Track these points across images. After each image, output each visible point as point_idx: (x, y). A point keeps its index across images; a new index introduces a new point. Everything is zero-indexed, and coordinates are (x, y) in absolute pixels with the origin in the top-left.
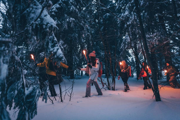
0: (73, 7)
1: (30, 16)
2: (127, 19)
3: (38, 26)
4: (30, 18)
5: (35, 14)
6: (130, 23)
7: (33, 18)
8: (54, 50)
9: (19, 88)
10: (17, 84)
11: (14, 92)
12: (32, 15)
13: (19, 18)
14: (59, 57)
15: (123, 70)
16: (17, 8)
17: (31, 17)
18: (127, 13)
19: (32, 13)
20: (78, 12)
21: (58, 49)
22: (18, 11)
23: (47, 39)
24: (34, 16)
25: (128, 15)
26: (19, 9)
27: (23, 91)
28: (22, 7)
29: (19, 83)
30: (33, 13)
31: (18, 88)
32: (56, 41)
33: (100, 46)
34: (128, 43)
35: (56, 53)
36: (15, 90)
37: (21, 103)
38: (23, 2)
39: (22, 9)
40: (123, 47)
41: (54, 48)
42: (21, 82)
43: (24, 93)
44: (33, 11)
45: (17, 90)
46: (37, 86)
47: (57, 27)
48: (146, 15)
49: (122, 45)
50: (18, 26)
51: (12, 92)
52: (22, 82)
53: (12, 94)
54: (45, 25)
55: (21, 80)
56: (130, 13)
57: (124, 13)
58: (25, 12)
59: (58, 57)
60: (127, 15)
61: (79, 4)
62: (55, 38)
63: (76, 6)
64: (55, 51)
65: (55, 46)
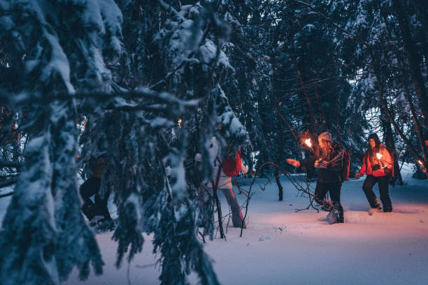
0: (230, 16)
1: (171, 45)
2: (364, 33)
3: (191, 68)
4: (172, 51)
5: (180, 41)
6: (374, 43)
7: (177, 50)
8: (223, 119)
9: (164, 206)
10: (158, 199)
11: (156, 216)
12: (175, 44)
13: (143, 51)
14: (237, 136)
15: (320, 162)
16: (135, 30)
17: (172, 49)
18: (361, 19)
19: (174, 39)
20: (239, 27)
21: (231, 118)
22: (137, 36)
23: (209, 96)
24: (179, 46)
25: (364, 24)
26: (140, 32)
27: (170, 214)
28: (146, 27)
29: (162, 196)
30: (176, 38)
31: (161, 207)
32: (225, 99)
33: (290, 105)
34: (367, 93)
35: (228, 126)
36: (157, 211)
37: (168, 241)
38: (147, 17)
39: (146, 30)
40: (352, 105)
41: (224, 114)
42: (166, 195)
43: (174, 218)
44: (175, 35)
45: (161, 211)
46: (196, 203)
47: (232, 68)
48: (415, 20)
49: (351, 100)
50: (141, 69)
51: (153, 217)
52: (168, 194)
53: (153, 220)
54: (206, 64)
55: (165, 189)
56: (370, 19)
57: (354, 19)
58: (158, 37)
59: (234, 135)
60: (361, 24)
61: (241, 8)
62: (222, 92)
63: (234, 14)
64: (226, 121)
65: (224, 109)
